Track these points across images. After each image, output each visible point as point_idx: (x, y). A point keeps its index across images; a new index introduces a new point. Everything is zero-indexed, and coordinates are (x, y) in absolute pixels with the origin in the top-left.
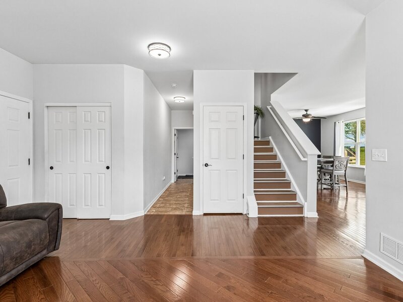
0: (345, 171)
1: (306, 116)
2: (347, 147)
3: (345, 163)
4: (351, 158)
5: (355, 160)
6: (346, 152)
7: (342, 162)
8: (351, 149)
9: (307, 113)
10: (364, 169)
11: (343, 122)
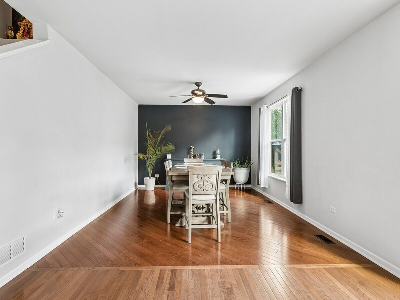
1: (195, 94)
3: (213, 180)
7: (206, 178)
9: (199, 89)
10: (286, 183)
11: (268, 107)
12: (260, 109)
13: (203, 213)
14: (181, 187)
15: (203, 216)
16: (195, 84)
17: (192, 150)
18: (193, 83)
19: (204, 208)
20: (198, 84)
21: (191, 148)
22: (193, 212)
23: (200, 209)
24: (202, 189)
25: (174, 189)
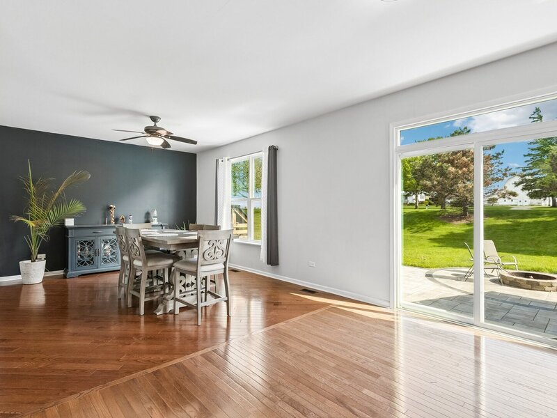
0: (225, 264)
1: (151, 131)
2: (236, 207)
3: (224, 246)
4: (240, 225)
5: (246, 228)
6: (234, 215)
7: (218, 244)
8: (240, 211)
9: (155, 125)
10: (260, 246)
11: (228, 160)
12: (217, 160)
13: (192, 291)
14: (161, 261)
15: (192, 294)
16: (150, 117)
17: (113, 211)
18: (147, 116)
19: (193, 284)
20: (154, 119)
21: (111, 208)
22: (181, 291)
23: (188, 285)
24: (213, 257)
25: (149, 265)
